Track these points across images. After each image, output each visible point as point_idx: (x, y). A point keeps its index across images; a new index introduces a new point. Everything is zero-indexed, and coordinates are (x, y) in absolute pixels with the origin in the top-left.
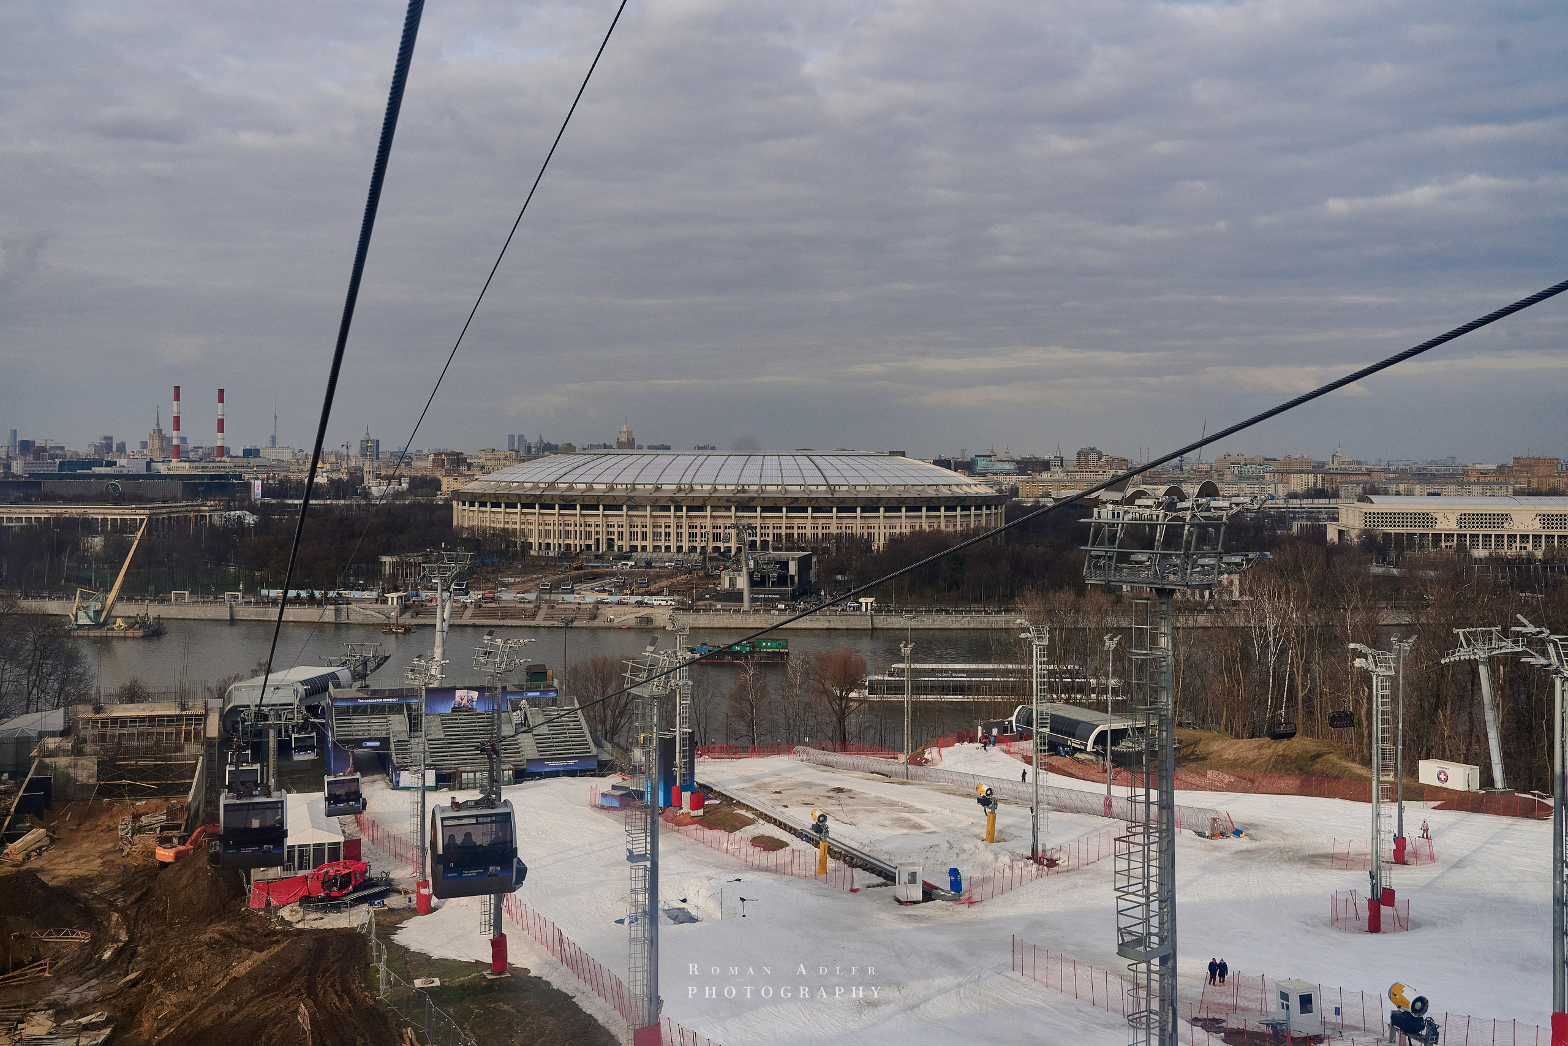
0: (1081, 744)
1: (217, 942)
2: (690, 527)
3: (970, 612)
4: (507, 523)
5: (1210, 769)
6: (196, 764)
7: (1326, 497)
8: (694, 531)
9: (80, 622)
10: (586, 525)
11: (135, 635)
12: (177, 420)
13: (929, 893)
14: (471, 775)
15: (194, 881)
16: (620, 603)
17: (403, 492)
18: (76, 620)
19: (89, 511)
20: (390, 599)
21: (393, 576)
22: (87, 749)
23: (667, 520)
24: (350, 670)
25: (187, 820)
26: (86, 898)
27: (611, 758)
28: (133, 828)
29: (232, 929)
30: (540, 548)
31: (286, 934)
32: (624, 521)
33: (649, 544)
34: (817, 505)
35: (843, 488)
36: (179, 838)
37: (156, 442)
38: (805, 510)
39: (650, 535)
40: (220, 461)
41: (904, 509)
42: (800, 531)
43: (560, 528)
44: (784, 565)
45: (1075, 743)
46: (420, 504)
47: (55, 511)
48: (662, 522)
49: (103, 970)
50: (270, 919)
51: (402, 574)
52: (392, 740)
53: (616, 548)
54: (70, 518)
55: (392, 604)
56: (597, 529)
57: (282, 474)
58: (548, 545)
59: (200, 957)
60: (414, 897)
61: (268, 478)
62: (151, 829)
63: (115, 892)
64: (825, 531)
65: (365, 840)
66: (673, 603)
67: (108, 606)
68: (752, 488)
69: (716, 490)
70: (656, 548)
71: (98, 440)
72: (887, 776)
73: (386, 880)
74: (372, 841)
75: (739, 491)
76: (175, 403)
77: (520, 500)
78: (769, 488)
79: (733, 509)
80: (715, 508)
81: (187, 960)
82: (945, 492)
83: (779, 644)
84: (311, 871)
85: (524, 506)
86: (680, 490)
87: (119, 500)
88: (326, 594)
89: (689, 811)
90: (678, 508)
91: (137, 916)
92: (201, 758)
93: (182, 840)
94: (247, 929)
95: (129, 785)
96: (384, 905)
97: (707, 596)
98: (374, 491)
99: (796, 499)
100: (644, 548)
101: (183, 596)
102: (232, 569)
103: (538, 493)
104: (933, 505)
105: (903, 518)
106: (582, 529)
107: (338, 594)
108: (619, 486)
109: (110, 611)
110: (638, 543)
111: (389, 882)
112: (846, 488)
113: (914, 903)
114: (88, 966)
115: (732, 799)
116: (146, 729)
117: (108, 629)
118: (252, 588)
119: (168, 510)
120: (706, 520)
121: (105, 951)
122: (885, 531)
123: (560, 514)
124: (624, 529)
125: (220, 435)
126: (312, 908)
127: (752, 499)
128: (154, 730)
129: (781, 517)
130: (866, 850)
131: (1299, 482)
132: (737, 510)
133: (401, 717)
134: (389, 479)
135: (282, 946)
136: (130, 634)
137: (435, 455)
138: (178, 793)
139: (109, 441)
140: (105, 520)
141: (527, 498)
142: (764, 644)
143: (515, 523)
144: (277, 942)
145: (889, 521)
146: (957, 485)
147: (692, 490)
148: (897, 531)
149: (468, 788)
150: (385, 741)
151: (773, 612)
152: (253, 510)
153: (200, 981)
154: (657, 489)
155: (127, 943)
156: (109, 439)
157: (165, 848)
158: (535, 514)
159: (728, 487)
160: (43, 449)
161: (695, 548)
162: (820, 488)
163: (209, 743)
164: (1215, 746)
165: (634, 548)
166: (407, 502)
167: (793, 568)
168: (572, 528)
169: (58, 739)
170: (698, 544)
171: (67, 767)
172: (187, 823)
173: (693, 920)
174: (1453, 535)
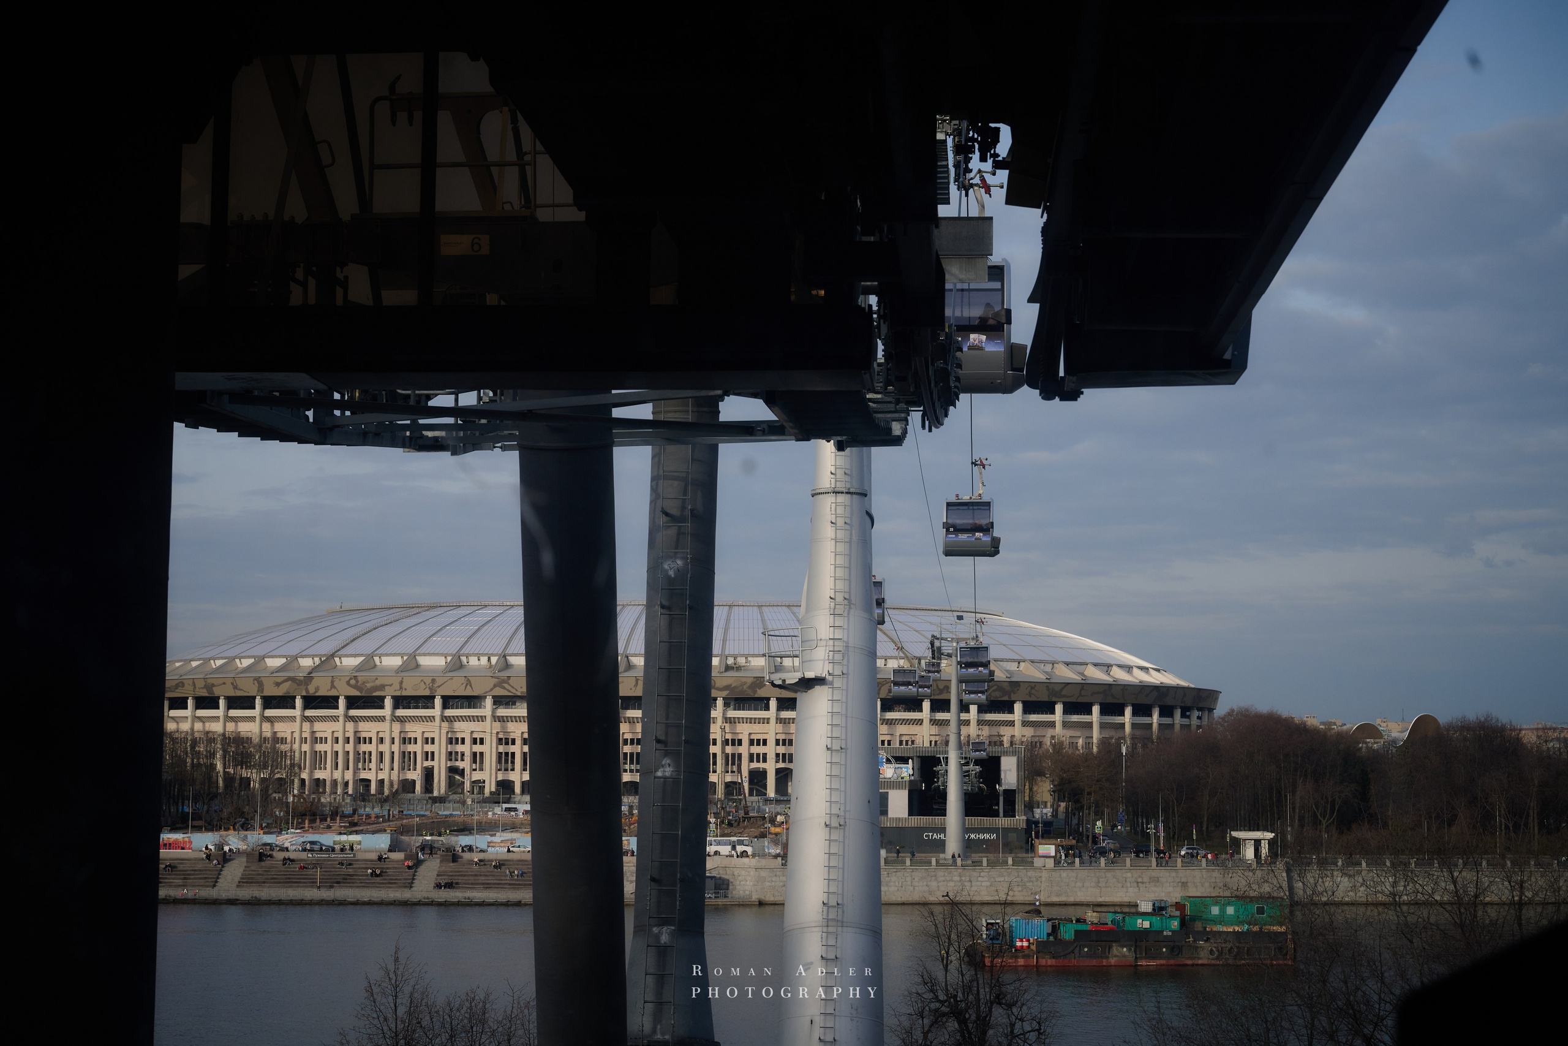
32: (486, 729)
41: (1059, 708)
43: (348, 747)
44: (992, 765)
53: (468, 787)
56: (428, 747)
77: (259, 692)
85: (269, 704)
103: (301, 676)
104: (1112, 701)
105: (1058, 725)
108: (473, 661)
123: (343, 719)
141: (276, 686)
145: (1030, 732)
167: (1011, 773)
168: (373, 747)
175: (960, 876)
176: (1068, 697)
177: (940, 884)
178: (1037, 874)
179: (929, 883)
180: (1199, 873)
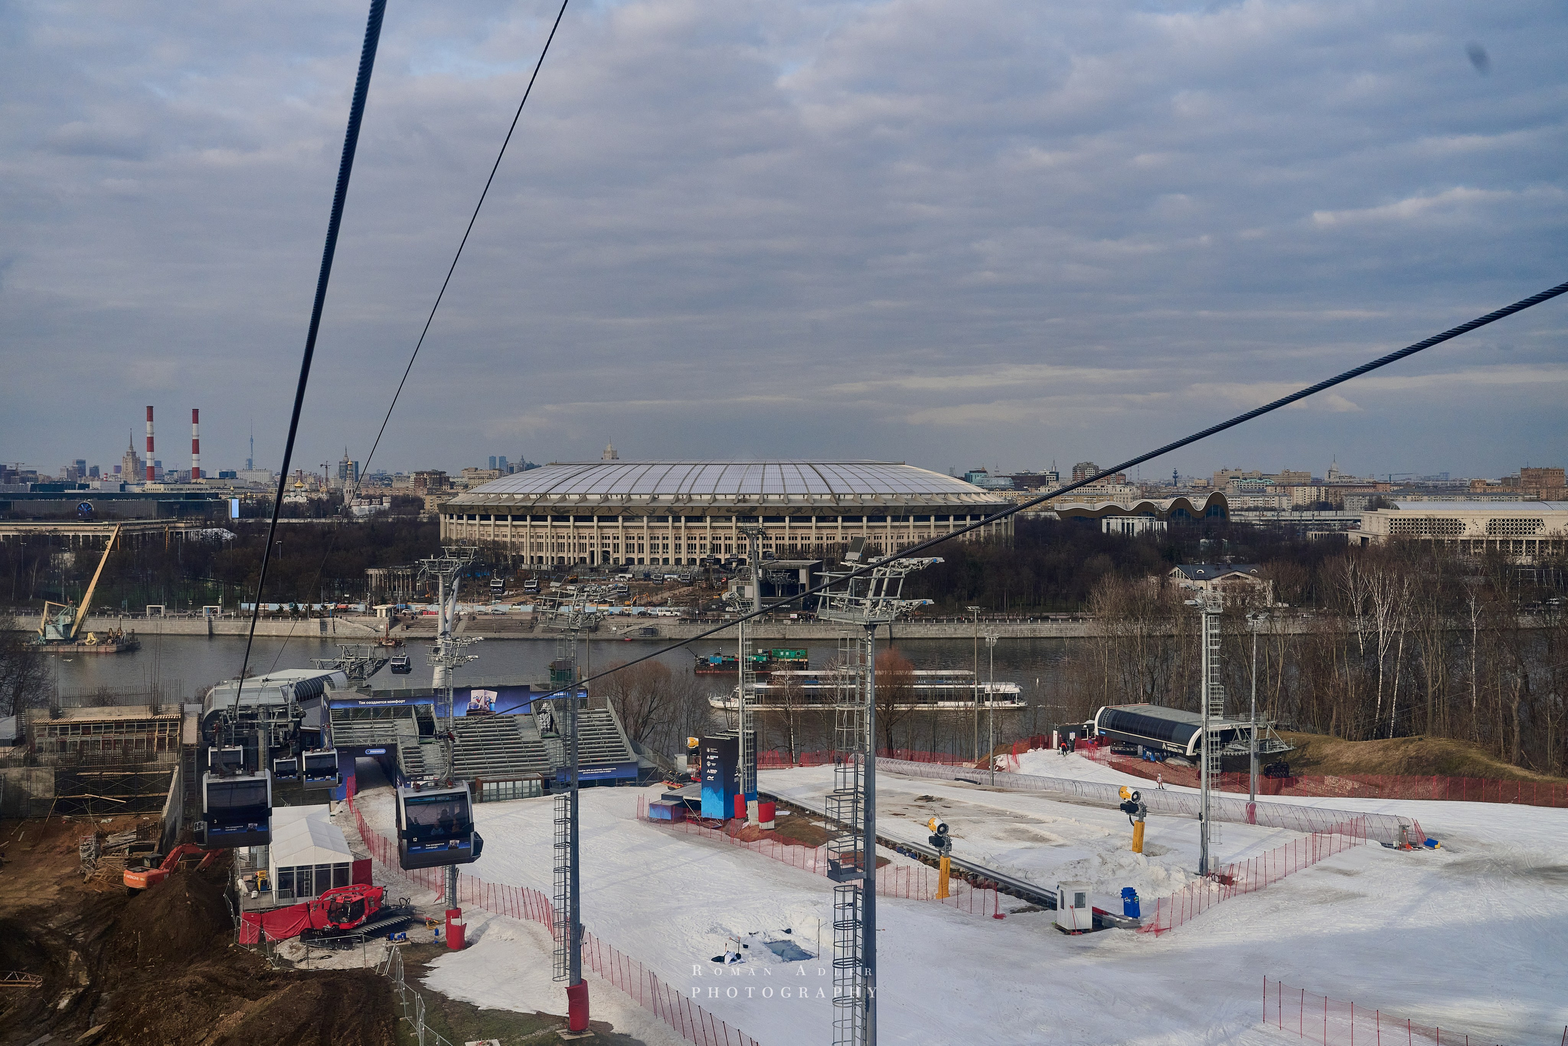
0: (1179, 748)
1: (200, 987)
2: (689, 538)
3: (994, 620)
4: (497, 536)
5: (1327, 774)
6: (172, 774)
7: (1331, 509)
8: (693, 542)
9: (49, 637)
10: (580, 537)
11: (108, 650)
12: (151, 441)
13: (1100, 921)
14: (494, 786)
15: (170, 912)
16: (622, 614)
17: (385, 511)
18: (45, 635)
19: (59, 528)
20: (378, 612)
21: (380, 589)
22: (44, 757)
23: (664, 531)
24: (346, 673)
25: (161, 840)
26: (38, 932)
27: (654, 765)
28: (97, 849)
29: (219, 970)
30: (532, 562)
31: (287, 977)
32: (620, 532)
33: (646, 556)
34: (821, 514)
35: (848, 497)
36: (152, 860)
37: (130, 465)
38: (809, 519)
39: (647, 548)
40: (196, 483)
41: (911, 519)
42: (804, 542)
43: (553, 541)
44: (795, 573)
45: (1171, 746)
46: (404, 520)
47: (24, 528)
48: (659, 533)
49: (58, 1023)
50: (265, 957)
51: (390, 587)
52: (400, 747)
53: (611, 561)
54: (39, 535)
55: (381, 616)
56: (592, 541)
57: (260, 495)
58: (541, 558)
59: (178, 1007)
60: (442, 929)
61: (245, 499)
62: (119, 851)
63: (74, 925)
64: (829, 542)
65: (375, 861)
66: (678, 614)
67: (78, 621)
68: (753, 497)
69: (715, 500)
70: (653, 560)
71: (70, 464)
72: (976, 783)
73: (406, 908)
74: (384, 862)
75: (739, 501)
76: (149, 423)
77: (510, 512)
78: (771, 497)
79: (734, 519)
80: (714, 518)
81: (162, 1010)
82: (954, 501)
83: (798, 654)
84: (314, 898)
85: (514, 518)
86: (678, 500)
87: (91, 517)
88: (310, 607)
89: (757, 823)
90: (677, 519)
91: (101, 953)
92: (177, 767)
93: (155, 863)
94: (236, 970)
95: (93, 799)
96: (406, 939)
97: (714, 607)
98: (355, 510)
99: (800, 509)
100: (641, 561)
101: (158, 611)
102: (210, 584)
103: (530, 504)
104: (942, 513)
105: (911, 527)
106: (576, 541)
107: (323, 606)
108: (614, 497)
109: (80, 626)
110: (635, 556)
111: (409, 910)
112: (851, 497)
113: (1086, 931)
114: (40, 1018)
115: (804, 809)
116: (112, 736)
117: (79, 645)
118: (231, 603)
119: (142, 527)
120: (705, 531)
121: (61, 998)
122: (892, 541)
123: (553, 527)
124: (619, 541)
125: (195, 456)
126: (317, 943)
127: (754, 508)
128: (123, 737)
129: (784, 527)
130: (992, 866)
131: (1302, 495)
132: (738, 520)
133: (409, 721)
134: (370, 498)
135: (282, 993)
136: (102, 649)
137: (417, 473)
138: (151, 808)
139: (82, 465)
140: (76, 537)
141: (518, 509)
142: (782, 653)
143: (506, 536)
144: (275, 987)
145: (896, 531)
146: (966, 494)
147: (690, 500)
148: (905, 540)
149: (490, 801)
150: (392, 748)
151: (785, 621)
152: (230, 527)
153: (179, 1038)
154: (654, 499)
155: (87, 989)
156: (82, 463)
157: (134, 872)
158: (526, 526)
159: (728, 497)
160: (14, 473)
161: (694, 560)
162: (824, 497)
163: (187, 750)
164: (1328, 749)
165: (630, 561)
166: (390, 520)
167: (803, 577)
168: (565, 541)
169: (8, 749)
170: (698, 556)
171: (19, 780)
172: (161, 845)
173: (804, 956)
174: (1482, 542)
176: (916, 513)
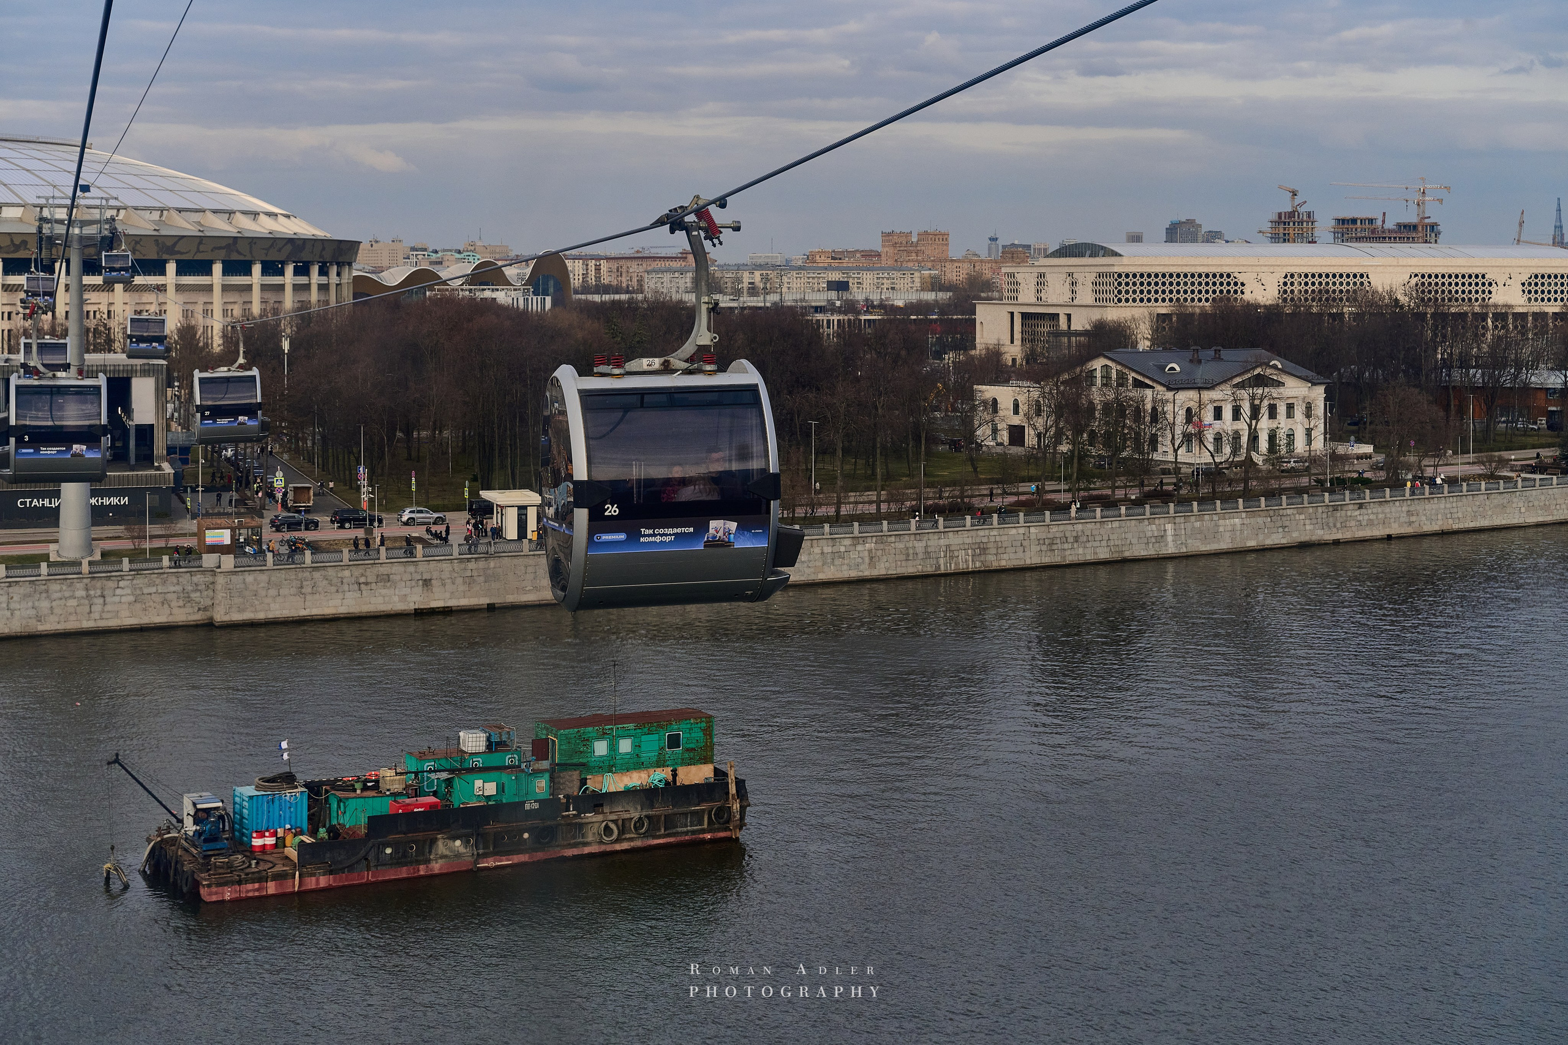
41: (171, 267)
175: (87, 590)
176: (182, 253)
177: (54, 604)
178: (207, 579)
179: (37, 604)
180: (449, 565)
